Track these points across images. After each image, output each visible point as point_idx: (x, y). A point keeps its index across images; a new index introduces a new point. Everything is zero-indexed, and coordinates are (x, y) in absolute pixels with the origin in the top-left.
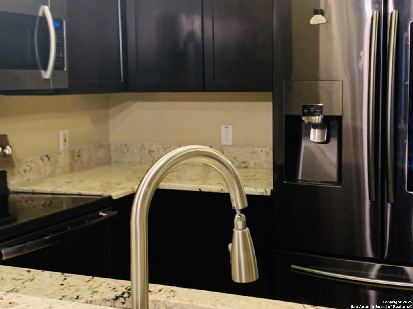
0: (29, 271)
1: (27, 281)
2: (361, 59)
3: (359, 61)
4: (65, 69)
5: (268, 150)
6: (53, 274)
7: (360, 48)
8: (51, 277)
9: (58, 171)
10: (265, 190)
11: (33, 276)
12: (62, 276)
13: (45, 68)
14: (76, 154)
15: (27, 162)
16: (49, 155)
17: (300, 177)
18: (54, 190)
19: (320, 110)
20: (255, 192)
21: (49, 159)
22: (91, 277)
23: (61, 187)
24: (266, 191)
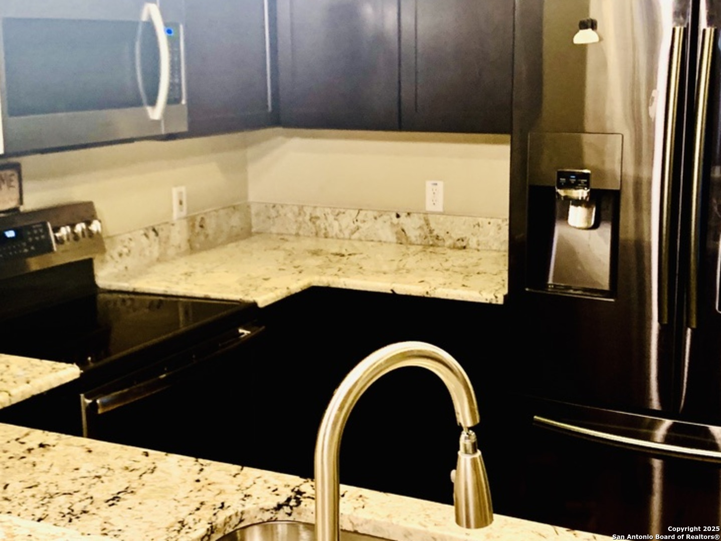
0: (147, 454)
1: (144, 473)
2: (653, 100)
3: (650, 104)
4: (184, 102)
5: (500, 221)
6: (182, 460)
7: (651, 85)
8: (180, 466)
9: (171, 252)
10: (494, 295)
11: (154, 463)
12: (196, 464)
13: (153, 102)
14: (197, 224)
15: (122, 241)
16: (156, 229)
17: (550, 281)
18: (167, 289)
19: (585, 181)
20: (479, 298)
21: (157, 234)
22: (240, 467)
23: (177, 283)
24: (496, 297)
